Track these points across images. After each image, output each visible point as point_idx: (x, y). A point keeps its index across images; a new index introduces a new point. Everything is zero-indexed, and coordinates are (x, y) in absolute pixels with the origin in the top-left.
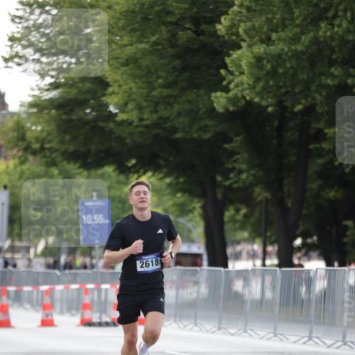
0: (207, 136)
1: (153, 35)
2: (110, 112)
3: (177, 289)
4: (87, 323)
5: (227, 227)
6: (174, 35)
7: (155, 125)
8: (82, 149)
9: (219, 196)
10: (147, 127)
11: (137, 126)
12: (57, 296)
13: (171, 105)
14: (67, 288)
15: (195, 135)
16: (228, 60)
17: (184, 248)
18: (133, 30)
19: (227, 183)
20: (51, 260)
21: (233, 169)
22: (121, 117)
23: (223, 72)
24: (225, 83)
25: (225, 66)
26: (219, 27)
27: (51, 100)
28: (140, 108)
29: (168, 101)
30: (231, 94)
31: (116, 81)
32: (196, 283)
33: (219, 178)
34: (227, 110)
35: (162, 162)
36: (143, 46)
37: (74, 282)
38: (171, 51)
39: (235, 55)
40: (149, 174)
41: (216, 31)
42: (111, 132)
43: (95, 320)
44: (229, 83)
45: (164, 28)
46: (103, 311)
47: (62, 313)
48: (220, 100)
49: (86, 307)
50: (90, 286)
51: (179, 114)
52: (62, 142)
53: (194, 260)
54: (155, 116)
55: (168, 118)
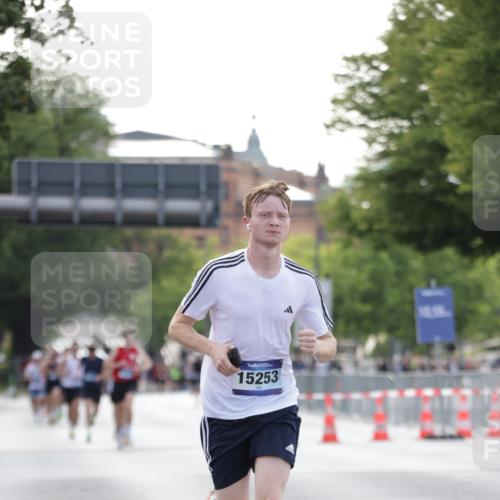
2: (451, 184)
4: (428, 436)
8: (417, 228)
12: (391, 404)
14: (402, 393)
18: (477, 85)
20: (380, 361)
22: (464, 188)
27: (380, 172)
31: (457, 146)
36: (489, 103)
37: (410, 385)
42: (451, 207)
43: (437, 430)
46: (446, 421)
47: (397, 423)
49: (426, 417)
50: (429, 392)
52: (394, 221)
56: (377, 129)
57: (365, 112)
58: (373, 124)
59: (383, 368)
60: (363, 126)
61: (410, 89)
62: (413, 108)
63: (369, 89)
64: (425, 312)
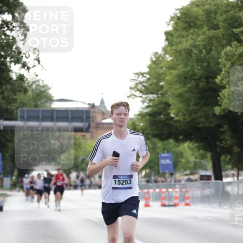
0: (212, 125)
1: (189, 84)
2: (171, 117)
3: (201, 190)
4: (164, 205)
5: (222, 164)
6: (198, 84)
7: (191, 122)
8: (160, 132)
9: (218, 150)
10: (187, 122)
11: (183, 122)
12: (151, 194)
13: (197, 113)
14: (154, 190)
15: (207, 125)
16: (220, 94)
17: (204, 173)
18: (180, 82)
19: (222, 145)
20: (147, 179)
21: (224, 139)
22: (176, 118)
23: (219, 98)
24: (219, 103)
25: (219, 96)
26: (217, 80)
27: (147, 113)
28: (184, 115)
29: (195, 111)
30: (222, 107)
31: (173, 104)
32: (209, 188)
33: (218, 143)
34: (220, 114)
35: (193, 137)
36: (184, 89)
37: (157, 187)
38: (197, 91)
39: (224, 91)
40: (188, 142)
41: (215, 82)
42: (172, 125)
43: (167, 203)
44: (221, 103)
45: (193, 82)
46: (170, 200)
47: (153, 201)
48: (217, 110)
49: (163, 198)
50: (164, 190)
51: (200, 117)
52: (152, 130)
53: (208, 178)
54: (190, 118)
55: (195, 119)
56: (146, 98)
57: (141, 92)
58: (144, 96)
59: (148, 181)
60: (141, 97)
61: (157, 84)
62: (158, 91)
63: (143, 84)
64: (163, 162)
